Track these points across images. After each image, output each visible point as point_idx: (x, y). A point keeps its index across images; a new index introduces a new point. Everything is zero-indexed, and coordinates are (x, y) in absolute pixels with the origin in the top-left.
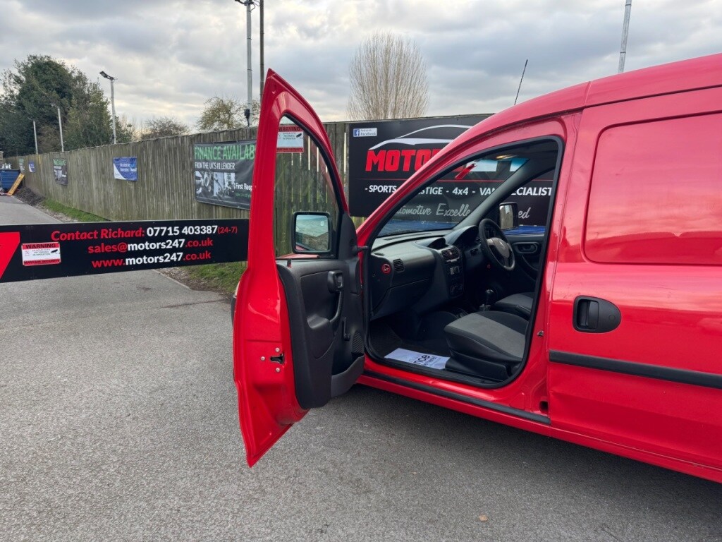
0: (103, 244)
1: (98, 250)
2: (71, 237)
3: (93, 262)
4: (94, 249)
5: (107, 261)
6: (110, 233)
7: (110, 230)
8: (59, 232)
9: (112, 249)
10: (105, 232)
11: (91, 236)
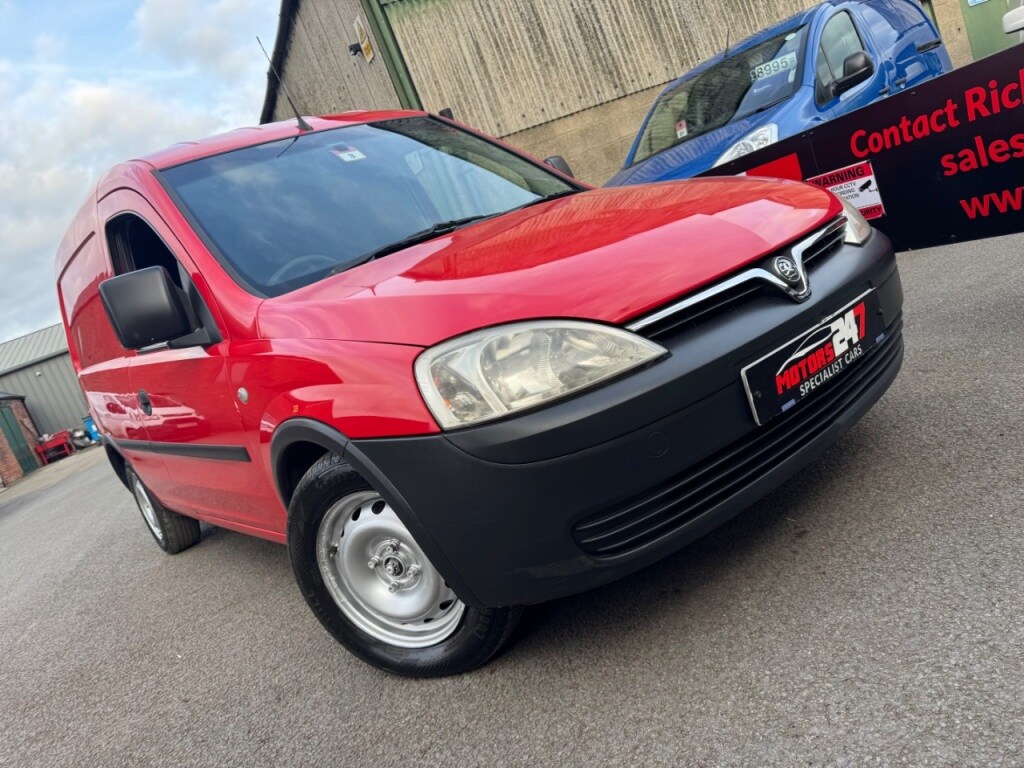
0: (978, 140)
1: (969, 161)
2: (892, 136)
3: (963, 202)
4: (957, 160)
5: (1006, 193)
6: (994, 93)
7: (993, 84)
8: (862, 133)
9: (1011, 151)
10: (976, 98)
11: (942, 119)
